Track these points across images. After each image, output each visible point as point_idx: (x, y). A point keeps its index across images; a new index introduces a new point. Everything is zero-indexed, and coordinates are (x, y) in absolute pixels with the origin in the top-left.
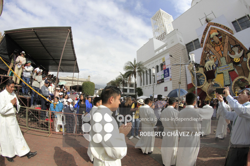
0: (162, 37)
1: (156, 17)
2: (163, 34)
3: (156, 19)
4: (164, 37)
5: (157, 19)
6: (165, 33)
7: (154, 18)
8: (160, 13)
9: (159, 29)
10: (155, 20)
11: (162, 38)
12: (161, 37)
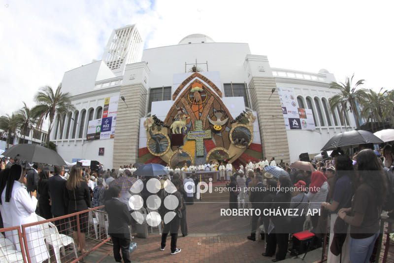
0: (114, 64)
1: (122, 32)
2: (118, 61)
3: (121, 34)
4: (117, 66)
5: (122, 36)
6: (122, 60)
7: (120, 32)
8: (132, 30)
9: (115, 51)
10: (118, 35)
11: (113, 67)
12: (112, 64)
